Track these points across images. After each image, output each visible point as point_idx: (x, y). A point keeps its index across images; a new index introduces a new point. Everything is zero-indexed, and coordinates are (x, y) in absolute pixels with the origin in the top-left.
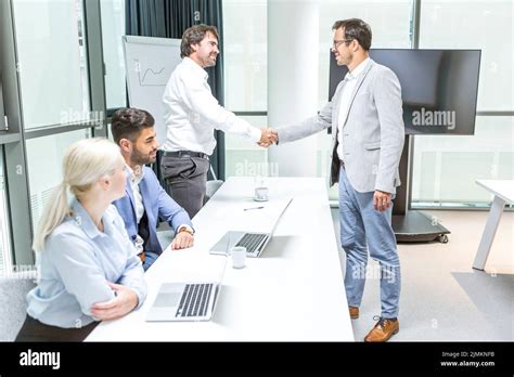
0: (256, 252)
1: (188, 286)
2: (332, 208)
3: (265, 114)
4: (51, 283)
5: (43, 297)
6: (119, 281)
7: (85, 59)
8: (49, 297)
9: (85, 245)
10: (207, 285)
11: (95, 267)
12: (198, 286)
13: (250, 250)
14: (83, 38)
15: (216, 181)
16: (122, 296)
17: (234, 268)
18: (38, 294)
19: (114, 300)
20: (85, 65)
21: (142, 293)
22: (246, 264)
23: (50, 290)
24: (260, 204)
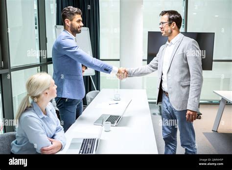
0: (115, 124)
1: (84, 139)
2: (149, 103)
3: (119, 60)
4: (22, 138)
5: (18, 144)
6: (53, 137)
7: (38, 35)
8: (21, 144)
9: (37, 121)
10: (93, 139)
11: (42, 131)
12: (89, 139)
13: (113, 123)
14: (37, 26)
15: (96, 91)
16: (55, 144)
17: (105, 131)
18: (16, 143)
19: (51, 146)
20: (38, 38)
21: (64, 143)
22: (111, 129)
23: (21, 141)
24: (117, 102)
